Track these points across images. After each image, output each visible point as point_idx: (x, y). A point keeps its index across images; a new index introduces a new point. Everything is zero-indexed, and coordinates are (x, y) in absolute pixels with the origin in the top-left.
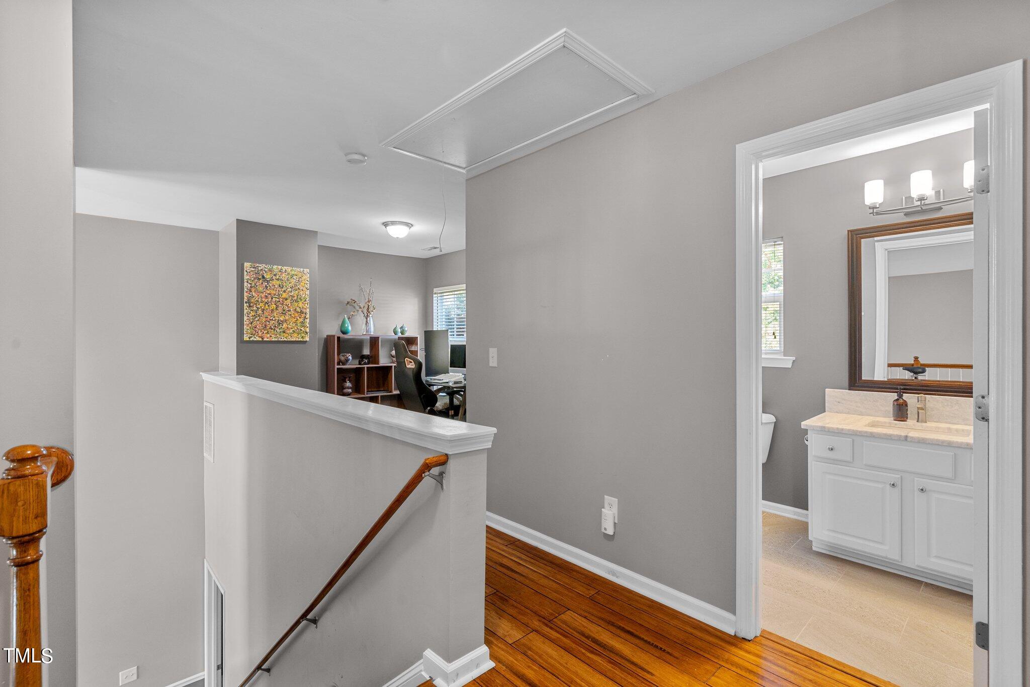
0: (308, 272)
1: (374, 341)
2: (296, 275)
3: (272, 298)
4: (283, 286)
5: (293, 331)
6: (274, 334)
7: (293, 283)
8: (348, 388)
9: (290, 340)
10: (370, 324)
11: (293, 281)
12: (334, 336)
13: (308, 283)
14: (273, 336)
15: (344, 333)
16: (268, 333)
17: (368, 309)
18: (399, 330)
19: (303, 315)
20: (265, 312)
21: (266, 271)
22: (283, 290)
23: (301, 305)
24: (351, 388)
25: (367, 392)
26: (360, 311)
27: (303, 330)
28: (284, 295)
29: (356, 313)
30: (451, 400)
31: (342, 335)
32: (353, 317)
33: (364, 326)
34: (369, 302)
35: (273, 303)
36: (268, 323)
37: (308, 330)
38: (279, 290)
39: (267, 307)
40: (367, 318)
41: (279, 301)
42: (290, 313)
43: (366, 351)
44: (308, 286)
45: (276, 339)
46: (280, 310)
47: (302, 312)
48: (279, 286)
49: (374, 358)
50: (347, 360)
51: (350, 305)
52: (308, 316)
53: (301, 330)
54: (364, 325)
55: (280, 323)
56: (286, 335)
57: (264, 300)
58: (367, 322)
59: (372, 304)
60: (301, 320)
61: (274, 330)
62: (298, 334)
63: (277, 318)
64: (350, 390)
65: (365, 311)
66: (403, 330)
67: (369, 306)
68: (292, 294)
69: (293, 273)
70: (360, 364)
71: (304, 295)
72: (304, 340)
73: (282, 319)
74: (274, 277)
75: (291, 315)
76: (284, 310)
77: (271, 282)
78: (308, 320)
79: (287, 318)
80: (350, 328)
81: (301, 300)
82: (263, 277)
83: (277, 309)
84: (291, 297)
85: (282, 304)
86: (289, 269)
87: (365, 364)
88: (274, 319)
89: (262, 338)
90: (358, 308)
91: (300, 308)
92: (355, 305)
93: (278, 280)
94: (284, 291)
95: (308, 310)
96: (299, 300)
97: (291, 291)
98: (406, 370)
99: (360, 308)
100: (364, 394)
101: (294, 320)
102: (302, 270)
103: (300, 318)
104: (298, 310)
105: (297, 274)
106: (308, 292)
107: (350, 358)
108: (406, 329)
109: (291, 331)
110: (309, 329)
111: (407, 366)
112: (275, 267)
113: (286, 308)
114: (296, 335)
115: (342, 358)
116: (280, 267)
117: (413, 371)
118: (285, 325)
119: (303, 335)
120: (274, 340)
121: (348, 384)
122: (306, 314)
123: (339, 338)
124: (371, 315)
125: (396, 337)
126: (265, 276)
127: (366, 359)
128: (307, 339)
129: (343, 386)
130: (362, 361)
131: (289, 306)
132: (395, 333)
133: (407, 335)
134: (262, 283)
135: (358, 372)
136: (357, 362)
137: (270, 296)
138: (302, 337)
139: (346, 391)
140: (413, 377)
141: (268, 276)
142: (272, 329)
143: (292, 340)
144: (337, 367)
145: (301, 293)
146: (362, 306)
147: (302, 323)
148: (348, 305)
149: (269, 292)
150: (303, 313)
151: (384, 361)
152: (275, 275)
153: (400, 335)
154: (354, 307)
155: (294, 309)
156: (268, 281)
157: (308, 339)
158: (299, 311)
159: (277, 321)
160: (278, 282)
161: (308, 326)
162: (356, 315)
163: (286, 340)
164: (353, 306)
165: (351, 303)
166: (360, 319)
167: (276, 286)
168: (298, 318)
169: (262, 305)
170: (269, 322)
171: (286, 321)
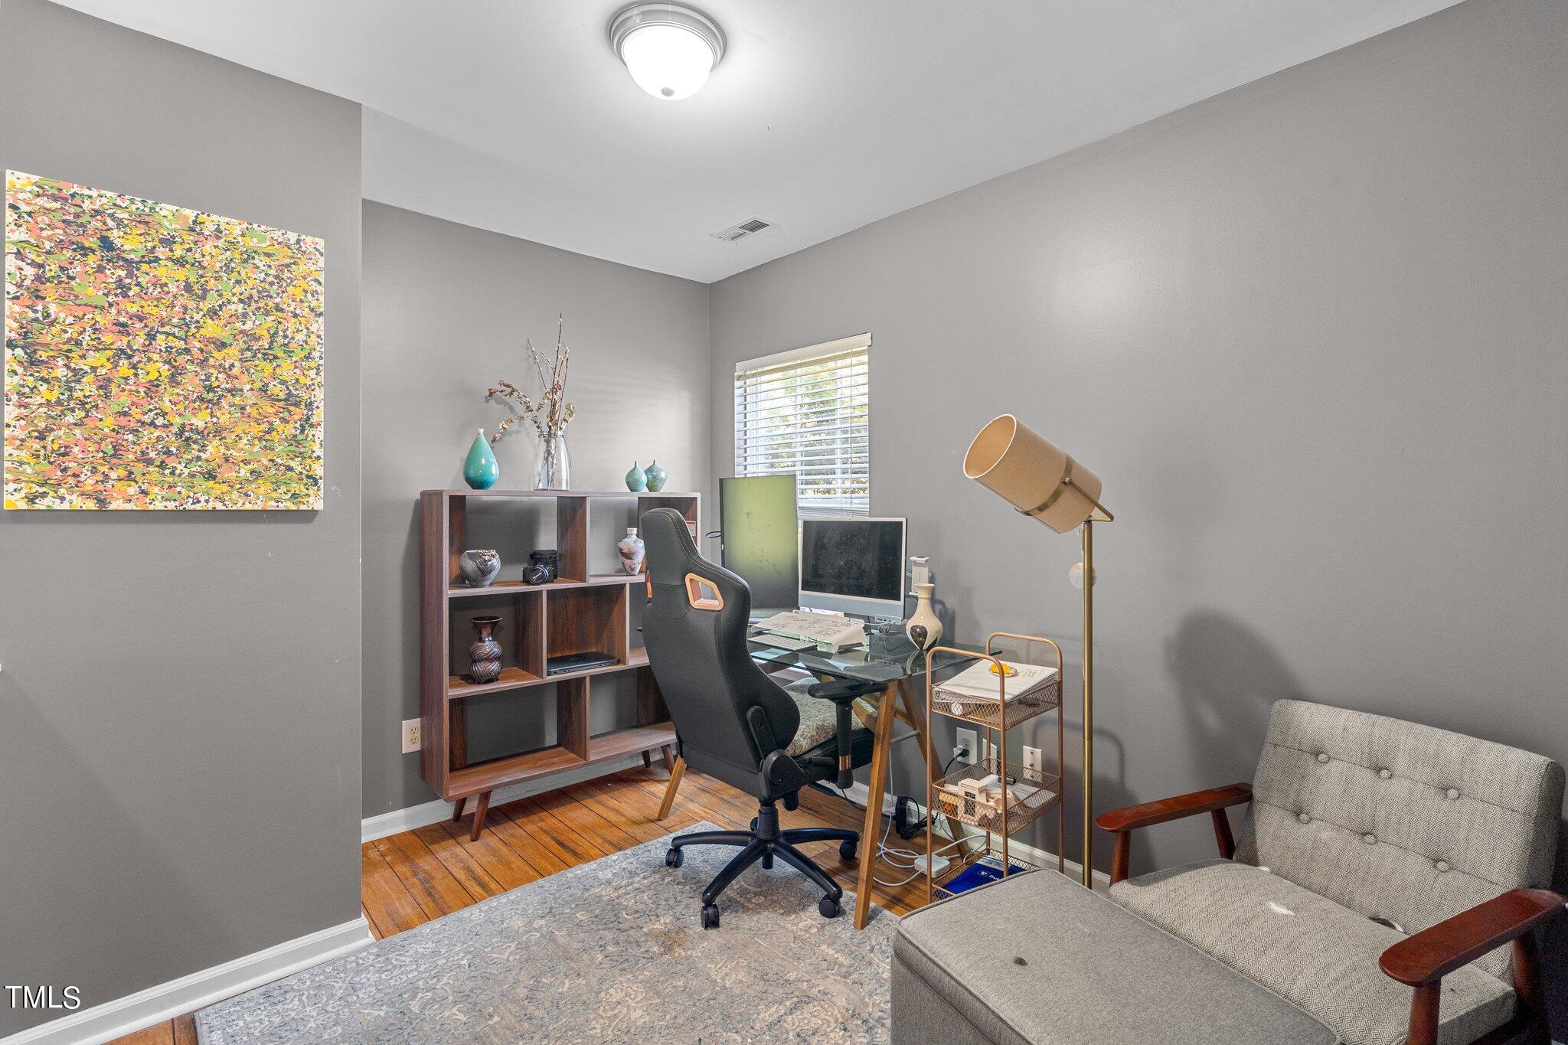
0: (321, 247)
1: (571, 511)
2: (268, 255)
3: (151, 337)
4: (205, 291)
5: (252, 472)
6: (161, 484)
7: (251, 283)
8: (489, 659)
9: (238, 507)
10: (559, 460)
11: (253, 278)
12: (440, 494)
13: (320, 289)
14: (156, 490)
15: (477, 484)
16: (130, 477)
17: (552, 413)
18: (644, 479)
19: (299, 413)
20: (114, 389)
21: (120, 223)
22: (205, 306)
23: (287, 371)
24: (498, 658)
25: (550, 661)
26: (528, 422)
27: (299, 469)
28: (211, 329)
29: (515, 426)
30: (844, 717)
31: (467, 491)
32: (506, 439)
33: (540, 464)
34: (554, 390)
35: (155, 357)
36: (131, 437)
37: (319, 470)
38: (185, 308)
39: (124, 368)
40: (548, 442)
41: (187, 351)
42: (237, 400)
43: (547, 540)
44: (320, 303)
45: (171, 506)
46: (191, 383)
47: (291, 400)
48: (188, 288)
49: (568, 560)
50: (484, 572)
51: (500, 402)
52: (318, 416)
53: (290, 469)
54: (540, 462)
55: (188, 437)
56: (219, 489)
57: (107, 339)
58: (549, 452)
59: (564, 399)
60: (290, 430)
61: (162, 466)
62: (277, 485)
63: (178, 421)
64: (494, 666)
65: (544, 421)
66: (655, 478)
67: (554, 405)
68: (246, 327)
69: (253, 243)
70: (527, 581)
71: (301, 337)
72: (303, 507)
73: (201, 425)
74: (162, 252)
75: (243, 408)
76: (210, 389)
77: (145, 267)
78: (319, 433)
79: (224, 419)
80: (494, 470)
81: (289, 353)
82: (106, 244)
83: (173, 380)
84: (241, 339)
85: (203, 363)
86: (236, 228)
87: (543, 580)
88: (160, 421)
89: (100, 501)
90: (520, 410)
91: (283, 382)
92: (513, 400)
93: (181, 262)
94: (213, 313)
95: (319, 395)
96: (280, 354)
97: (245, 315)
98: (690, 615)
99: (529, 409)
100: (538, 673)
101: (256, 430)
102: (293, 237)
103: (284, 421)
104: (276, 389)
105: (270, 250)
106: (318, 325)
107: (496, 562)
108: (663, 475)
109: (244, 472)
110: (325, 465)
111: (696, 604)
112: (166, 209)
113: (221, 380)
114: (264, 487)
115: (470, 566)
116: (190, 214)
117: (717, 619)
118: (214, 449)
119: (296, 487)
120: (159, 505)
121: (489, 646)
122: (310, 405)
123: (458, 502)
124: (560, 433)
125: (634, 497)
126: (118, 242)
127: (546, 564)
128: (316, 502)
129: (471, 655)
130: (534, 571)
131: (235, 371)
132: (633, 486)
133: (665, 490)
134: (100, 269)
135: (522, 604)
136: (517, 572)
137: (138, 325)
138: (295, 496)
139: (481, 668)
140: (718, 643)
141: (132, 244)
142: (149, 462)
143: (248, 507)
144: (449, 593)
145: (291, 325)
146: (534, 405)
147: (293, 441)
148: (492, 402)
149: (133, 309)
150: (297, 404)
151: (598, 570)
152: (169, 242)
153: (644, 491)
154: (511, 409)
155: (258, 385)
156: (129, 262)
157: (319, 505)
158: (282, 396)
159: (175, 429)
160: (181, 274)
161: (319, 452)
162: (518, 432)
163: (219, 506)
164: (506, 403)
165: (501, 394)
166: (528, 443)
167: (172, 288)
168: (278, 422)
169: (96, 359)
170: (134, 432)
171: (218, 432)
